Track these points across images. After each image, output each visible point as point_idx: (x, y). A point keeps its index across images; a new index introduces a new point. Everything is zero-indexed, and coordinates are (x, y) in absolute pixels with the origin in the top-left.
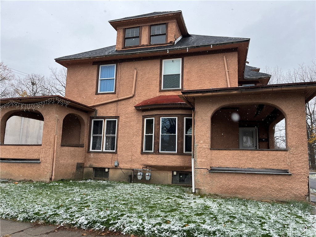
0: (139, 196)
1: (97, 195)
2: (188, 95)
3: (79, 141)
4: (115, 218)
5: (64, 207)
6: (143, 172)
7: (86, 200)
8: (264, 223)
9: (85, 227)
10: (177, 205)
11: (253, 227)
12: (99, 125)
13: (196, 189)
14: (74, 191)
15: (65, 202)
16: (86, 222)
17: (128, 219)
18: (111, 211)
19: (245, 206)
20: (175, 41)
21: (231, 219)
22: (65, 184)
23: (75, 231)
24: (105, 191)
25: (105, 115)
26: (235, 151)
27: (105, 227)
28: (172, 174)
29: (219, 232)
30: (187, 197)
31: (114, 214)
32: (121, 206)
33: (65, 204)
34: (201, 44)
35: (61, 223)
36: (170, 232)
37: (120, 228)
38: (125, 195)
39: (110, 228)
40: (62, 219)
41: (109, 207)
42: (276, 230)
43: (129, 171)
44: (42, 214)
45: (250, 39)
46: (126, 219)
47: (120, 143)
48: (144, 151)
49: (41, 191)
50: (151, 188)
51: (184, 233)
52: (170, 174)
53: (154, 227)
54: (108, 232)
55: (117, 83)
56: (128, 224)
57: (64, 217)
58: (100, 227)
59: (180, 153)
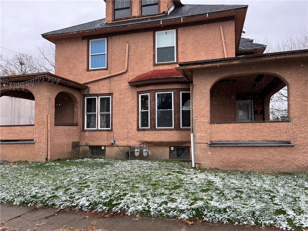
0: (139, 173)
1: (96, 174)
2: (186, 67)
3: (73, 120)
4: (118, 198)
5: (62, 188)
6: (140, 149)
7: (85, 180)
8: (274, 197)
9: (87, 209)
10: (180, 182)
11: (263, 202)
12: (93, 103)
13: (196, 163)
14: (72, 171)
15: (64, 182)
16: (87, 204)
17: (132, 199)
18: (113, 191)
19: (249, 179)
20: (168, 11)
21: (239, 194)
22: (62, 163)
23: (76, 213)
24: (104, 170)
25: (98, 92)
26: (235, 124)
27: (108, 208)
28: (169, 149)
29: (230, 209)
30: (188, 172)
31: (116, 194)
32: (122, 185)
33: (64, 185)
34: (196, 13)
35: (60, 206)
36: (178, 211)
37: (124, 209)
38: (125, 173)
39: (113, 209)
40: (61, 201)
41: (110, 187)
42: (288, 204)
43: (126, 148)
44: (39, 196)
45: (248, 5)
46: (129, 199)
47: (116, 121)
48: (140, 128)
49: (37, 172)
50: (149, 164)
51: (193, 212)
52: (167, 149)
53: (160, 206)
54: (112, 213)
55: (109, 59)
56: (133, 204)
57: (64, 198)
58: (103, 209)
59: (177, 128)
